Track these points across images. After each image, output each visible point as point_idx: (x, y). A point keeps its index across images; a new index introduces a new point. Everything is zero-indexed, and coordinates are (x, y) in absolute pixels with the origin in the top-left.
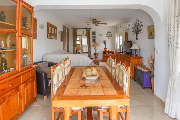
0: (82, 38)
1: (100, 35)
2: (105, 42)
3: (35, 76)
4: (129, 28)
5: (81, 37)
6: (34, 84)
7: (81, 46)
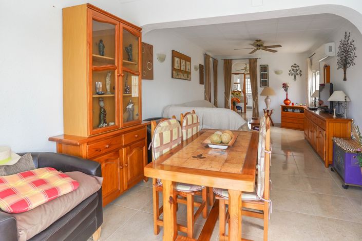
0: (245, 78)
1: (277, 72)
2: (285, 86)
3: (144, 138)
4: (331, 54)
5: (243, 75)
6: (142, 151)
7: (242, 95)
